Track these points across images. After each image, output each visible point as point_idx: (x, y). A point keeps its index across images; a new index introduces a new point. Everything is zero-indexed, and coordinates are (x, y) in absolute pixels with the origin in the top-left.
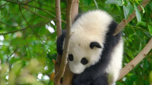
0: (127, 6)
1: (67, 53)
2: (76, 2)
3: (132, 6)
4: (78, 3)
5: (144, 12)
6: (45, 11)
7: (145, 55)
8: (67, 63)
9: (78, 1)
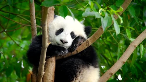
0: (105, 18)
1: (43, 64)
2: (52, 9)
3: (110, 17)
4: (53, 10)
5: (122, 22)
6: (19, 16)
7: (124, 62)
8: (43, 74)
9: (53, 9)
